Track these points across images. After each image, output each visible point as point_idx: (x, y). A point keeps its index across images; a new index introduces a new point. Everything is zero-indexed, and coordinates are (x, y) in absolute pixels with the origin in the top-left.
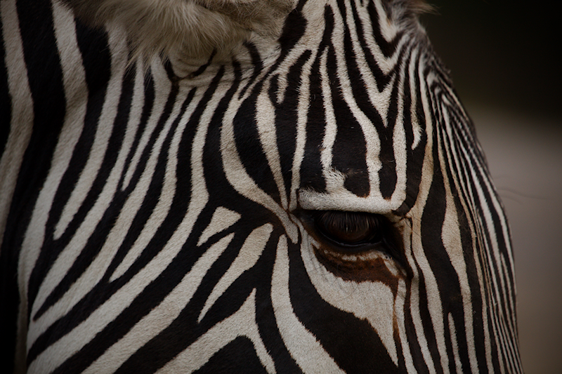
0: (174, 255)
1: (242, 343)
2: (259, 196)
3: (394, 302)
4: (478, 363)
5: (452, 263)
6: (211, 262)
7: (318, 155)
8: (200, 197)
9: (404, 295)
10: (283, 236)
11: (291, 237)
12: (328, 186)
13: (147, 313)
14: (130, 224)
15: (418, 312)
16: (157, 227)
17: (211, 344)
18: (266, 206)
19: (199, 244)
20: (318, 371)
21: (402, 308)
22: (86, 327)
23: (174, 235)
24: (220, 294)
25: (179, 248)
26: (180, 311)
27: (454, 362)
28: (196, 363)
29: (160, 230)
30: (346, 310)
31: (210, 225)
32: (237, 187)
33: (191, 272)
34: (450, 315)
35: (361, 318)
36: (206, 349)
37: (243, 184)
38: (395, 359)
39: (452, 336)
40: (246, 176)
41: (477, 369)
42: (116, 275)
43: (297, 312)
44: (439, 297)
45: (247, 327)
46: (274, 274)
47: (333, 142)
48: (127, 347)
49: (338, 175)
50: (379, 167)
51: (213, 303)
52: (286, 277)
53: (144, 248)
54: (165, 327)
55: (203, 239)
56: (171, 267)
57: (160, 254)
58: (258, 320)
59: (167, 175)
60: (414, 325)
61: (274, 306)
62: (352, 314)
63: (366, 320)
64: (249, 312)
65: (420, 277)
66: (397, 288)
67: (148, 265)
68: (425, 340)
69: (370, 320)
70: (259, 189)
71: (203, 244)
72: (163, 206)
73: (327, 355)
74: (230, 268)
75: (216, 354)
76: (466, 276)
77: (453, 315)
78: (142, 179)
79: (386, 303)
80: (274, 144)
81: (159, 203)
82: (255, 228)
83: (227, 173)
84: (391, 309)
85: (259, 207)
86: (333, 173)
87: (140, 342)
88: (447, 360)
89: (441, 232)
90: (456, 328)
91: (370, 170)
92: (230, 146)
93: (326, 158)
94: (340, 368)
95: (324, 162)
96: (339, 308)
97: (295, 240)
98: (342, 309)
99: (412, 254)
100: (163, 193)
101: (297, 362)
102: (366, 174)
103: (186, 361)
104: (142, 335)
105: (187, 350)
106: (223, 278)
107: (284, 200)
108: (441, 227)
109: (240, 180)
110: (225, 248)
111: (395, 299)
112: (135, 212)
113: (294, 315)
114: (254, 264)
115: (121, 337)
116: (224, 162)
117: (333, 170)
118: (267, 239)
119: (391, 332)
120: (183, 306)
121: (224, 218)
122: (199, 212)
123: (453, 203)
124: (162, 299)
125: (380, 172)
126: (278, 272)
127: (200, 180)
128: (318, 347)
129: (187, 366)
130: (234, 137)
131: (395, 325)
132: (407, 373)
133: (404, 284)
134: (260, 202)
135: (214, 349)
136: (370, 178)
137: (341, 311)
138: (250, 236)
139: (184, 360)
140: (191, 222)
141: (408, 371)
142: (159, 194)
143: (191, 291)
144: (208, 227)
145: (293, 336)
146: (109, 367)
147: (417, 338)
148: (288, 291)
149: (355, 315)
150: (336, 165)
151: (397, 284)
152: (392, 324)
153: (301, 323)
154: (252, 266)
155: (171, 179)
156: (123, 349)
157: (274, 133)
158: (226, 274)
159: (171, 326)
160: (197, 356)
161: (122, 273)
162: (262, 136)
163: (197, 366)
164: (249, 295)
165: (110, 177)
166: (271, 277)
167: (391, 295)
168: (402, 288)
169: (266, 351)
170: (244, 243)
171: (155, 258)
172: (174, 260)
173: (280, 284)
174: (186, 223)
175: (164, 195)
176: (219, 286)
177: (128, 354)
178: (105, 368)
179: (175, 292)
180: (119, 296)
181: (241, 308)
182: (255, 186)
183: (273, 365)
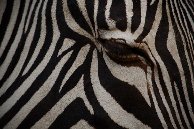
0: (48, 62)
1: (79, 100)
2: (82, 32)
3: (146, 76)
4: (191, 104)
5: (173, 58)
6: (64, 64)
7: (104, 13)
8: (57, 34)
9: (151, 73)
10: (95, 49)
11: (99, 49)
12: (109, 27)
13: (37, 90)
14: (29, 49)
15: (159, 81)
16: (40, 49)
17: (65, 102)
18: (87, 36)
19: (58, 56)
20: (113, 111)
21: (151, 79)
22: (13, 98)
23: (47, 52)
24: (68, 78)
25: (50, 59)
26: (51, 88)
27: (179, 104)
28: (59, 112)
29: (41, 50)
30: (124, 81)
31: (62, 47)
32: (72, 29)
33: (55, 69)
34: (174, 82)
35: (132, 85)
36: (63, 105)
37: (75, 27)
38: (149, 104)
39: (177, 92)
40: (75, 23)
41: (191, 107)
42: (24, 73)
43: (102, 84)
44: (168, 74)
45: (80, 93)
46: (91, 67)
47: (110, 6)
48: (30, 106)
49: (113, 22)
50: (132, 15)
51: (65, 83)
52: (97, 68)
53: (35, 59)
54: (46, 96)
55: (60, 53)
56: (47, 68)
57: (42, 62)
58: (85, 89)
59: (42, 24)
60: (157, 87)
61: (92, 82)
62: (127, 83)
63: (134, 86)
64: (81, 86)
65: (157, 65)
66: (147, 70)
67: (37, 67)
68: (163, 94)
69: (136, 85)
70: (82, 29)
71: (60, 56)
72: (42, 39)
73: (117, 103)
74: (72, 66)
75: (67, 107)
76: (181, 63)
77: (176, 82)
78: (32, 27)
79: (143, 77)
80: (85, 7)
81: (40, 38)
82: (82, 47)
83: (67, 22)
84: (145, 79)
85: (83, 37)
86: (110, 21)
87: (35, 104)
88: (175, 103)
89: (166, 43)
90: (178, 88)
91: (128, 17)
92: (66, 9)
93: (107, 14)
94: (124, 109)
95: (106, 16)
96: (121, 80)
97: (100, 51)
98: (122, 80)
100: (41, 33)
101: (103, 108)
102: (126, 19)
103: (55, 111)
104: (36, 100)
105: (55, 106)
106: (69, 71)
107: (94, 34)
108: (166, 41)
109: (73, 25)
110: (69, 57)
111: (146, 75)
112: (31, 43)
113: (101, 85)
114: (83, 63)
115: (27, 102)
116: (65, 17)
117: (110, 20)
118: (88, 51)
119: (147, 91)
121: (68, 43)
122: (57, 41)
123: (173, 29)
124: (43, 83)
125: (133, 18)
126: (93, 66)
127: (56, 26)
128: (112, 100)
129: (56, 113)
130: (67, 5)
131: (148, 87)
132: (156, 110)
133: (150, 68)
134: (83, 35)
135: (66, 104)
136: (128, 21)
137: (122, 81)
138: (80, 50)
139: (54, 110)
140: (54, 46)
141: (156, 109)
142: (40, 33)
143: (55, 78)
144: (61, 48)
145: (101, 95)
146: (23, 116)
147: (159, 93)
148: (98, 75)
149: (129, 83)
150: (112, 17)
151: (147, 68)
152: (147, 87)
153: (104, 89)
154: (82, 64)
155: (44, 26)
156: (28, 107)
157: (84, 2)
158: (71, 69)
159: (48, 95)
160: (59, 108)
161: (27, 72)
162: (79, 4)
163: (60, 113)
164: (81, 78)
165: (19, 27)
166: (90, 68)
167: (145, 73)
168: (149, 70)
169: (89, 103)
170: (78, 54)
171: (40, 64)
172: (48, 64)
173: (94, 71)
174: (52, 47)
175: (42, 34)
176: (67, 75)
177: (31, 109)
178: (21, 117)
179: (49, 79)
180: (26, 83)
181: (77, 84)
182: (80, 28)
183: (93, 110)
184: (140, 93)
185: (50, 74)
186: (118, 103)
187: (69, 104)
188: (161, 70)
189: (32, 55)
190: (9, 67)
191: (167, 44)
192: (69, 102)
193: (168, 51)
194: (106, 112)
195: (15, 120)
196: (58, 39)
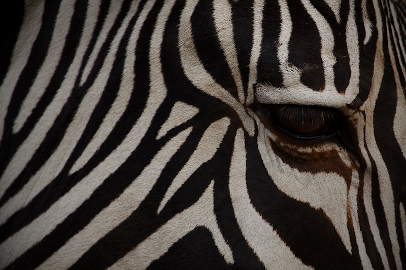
0: (133, 148)
1: (201, 233)
2: (216, 91)
3: (348, 192)
5: (404, 154)
6: (170, 155)
7: (275, 51)
8: (158, 92)
9: (358, 185)
10: (240, 129)
11: (248, 130)
12: (285, 81)
13: (107, 205)
14: (88, 118)
15: (371, 202)
16: (116, 121)
17: (170, 234)
18: (224, 100)
19: (158, 137)
20: (275, 259)
21: (355, 198)
22: (46, 219)
23: (133, 129)
24: (179, 186)
25: (137, 142)
26: (140, 203)
28: (155, 253)
29: (119, 124)
30: (302, 201)
31: (169, 119)
32: (195, 83)
33: (151, 165)
34: (401, 205)
35: (317, 208)
36: (165, 239)
37: (201, 79)
38: (349, 248)
39: (403, 225)
40: (204, 71)
42: (75, 169)
43: (254, 202)
44: (391, 187)
45: (206, 217)
46: (231, 166)
47: (289, 38)
48: (87, 238)
49: (295, 70)
50: (333, 62)
51: (172, 194)
52: (243, 169)
53: (103, 142)
54: (125, 218)
55: (162, 133)
56: (130, 160)
57: (119, 148)
58: (217, 211)
59: (125, 71)
60: (367, 215)
61: (231, 197)
62: (307, 204)
63: (321, 210)
64: (207, 203)
65: (372, 168)
66: (351, 179)
67: (107, 158)
68: (377, 229)
69: (325, 210)
70: (216, 84)
71: (162, 138)
72: (122, 101)
73: (283, 244)
74: (189, 161)
75: (175, 244)
77: (404, 205)
78: (99, 76)
79: (341, 194)
80: (231, 40)
81: (118, 98)
82: (213, 121)
83: (185, 68)
84: (345, 198)
85: (216, 101)
86: (289, 69)
87: (100, 233)
88: (398, 248)
89: (392, 124)
91: (325, 65)
92: (188, 43)
93: (283, 53)
94: (296, 256)
95: (280, 58)
96: (295, 198)
97: (252, 133)
98: (298, 199)
99: (366, 146)
100: (121, 88)
101: (255, 251)
102: (322, 69)
103: (146, 251)
104: (103, 226)
105: (147, 240)
106: (182, 171)
107: (241, 95)
108: (393, 120)
109: (198, 75)
110: (183, 141)
111: (348, 189)
112: (94, 107)
113: (251, 205)
114: (212, 157)
115: (82, 228)
116: (182, 58)
117: (290, 66)
118: (225, 132)
119: (345, 221)
120: (143, 198)
121: (183, 112)
122: (157, 107)
123: (403, 96)
124: (121, 191)
125: (335, 67)
126: (236, 164)
127: (158, 76)
128: (274, 237)
129: (147, 256)
130: (192, 34)
131: (349, 214)
132: (361, 261)
133: (358, 174)
134: (217, 96)
135: (174, 239)
136: (326, 73)
137: (297, 201)
138: (207, 128)
139: (144, 250)
140: (149, 115)
141: (361, 259)
142: (117, 89)
143: (150, 183)
144: (167, 121)
145: (250, 226)
146: (70, 257)
147: (369, 227)
148: (245, 183)
149: (311, 205)
150: (293, 60)
151: (351, 174)
152: (346, 213)
153: (258, 213)
154: (210, 159)
155: (130, 74)
156: (84, 240)
157: (232, 30)
158: (185, 167)
159: (130, 217)
160: (157, 247)
161: (81, 166)
162: (220, 33)
163: (156, 256)
164: (207, 187)
165: (67, 73)
166: (229, 169)
167: (345, 185)
168: (355, 179)
169: (224, 240)
170: (202, 136)
171: (114, 151)
172: (134, 153)
173: (237, 175)
174: (144, 118)
175: (122, 90)
176: (178, 178)
177: (89, 245)
178: (66, 258)
179: (135, 185)
180: (79, 188)
181: (200, 199)
182: (213, 81)
183: (233, 254)
184: (332, 224)
185: (138, 173)
186: (285, 244)
187: (180, 240)
188: (379, 178)
189: (94, 132)
190: (38, 151)
191: (394, 125)
192: (180, 235)
193: (395, 140)
194: (261, 260)
195: (51, 265)
196: (161, 103)
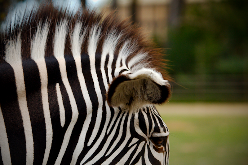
0: (122, 150)
2: (143, 135)
6: (132, 151)
7: (157, 124)
12: (161, 131)
23: (121, 145)
25: (123, 148)
31: (132, 142)
32: (138, 133)
35: (160, 161)
51: (133, 160)
53: (114, 148)
59: (120, 131)
61: (145, 160)
71: (130, 147)
78: (112, 132)
82: (141, 142)
83: (136, 130)
95: (159, 126)
96: (157, 159)
97: (148, 145)
110: (135, 147)
113: (149, 162)
114: (141, 151)
116: (135, 127)
117: (161, 128)
118: (144, 144)
140: (126, 141)
143: (127, 158)
148: (148, 156)
164: (140, 158)
171: (116, 150)
181: (139, 161)
182: (142, 132)
